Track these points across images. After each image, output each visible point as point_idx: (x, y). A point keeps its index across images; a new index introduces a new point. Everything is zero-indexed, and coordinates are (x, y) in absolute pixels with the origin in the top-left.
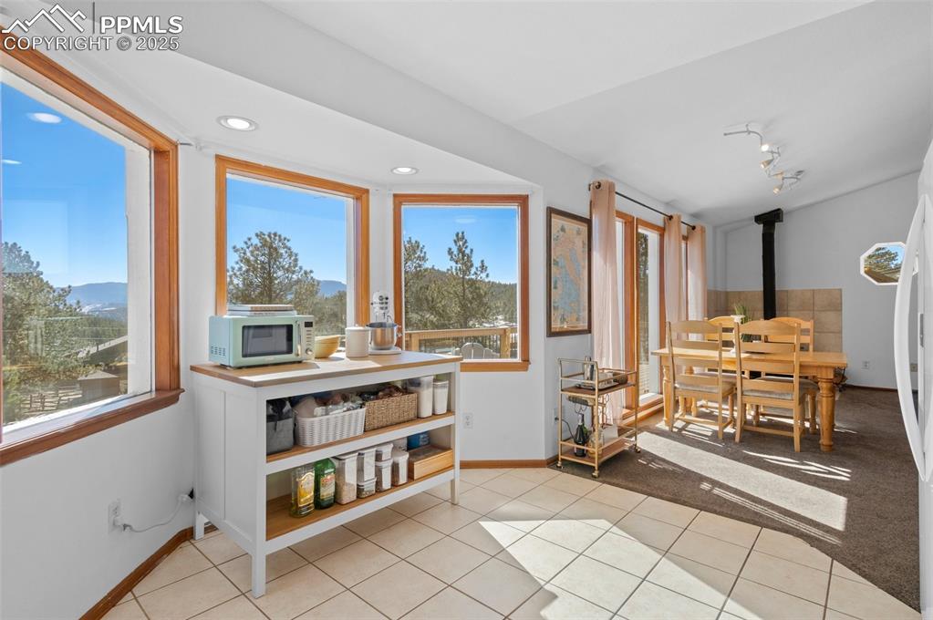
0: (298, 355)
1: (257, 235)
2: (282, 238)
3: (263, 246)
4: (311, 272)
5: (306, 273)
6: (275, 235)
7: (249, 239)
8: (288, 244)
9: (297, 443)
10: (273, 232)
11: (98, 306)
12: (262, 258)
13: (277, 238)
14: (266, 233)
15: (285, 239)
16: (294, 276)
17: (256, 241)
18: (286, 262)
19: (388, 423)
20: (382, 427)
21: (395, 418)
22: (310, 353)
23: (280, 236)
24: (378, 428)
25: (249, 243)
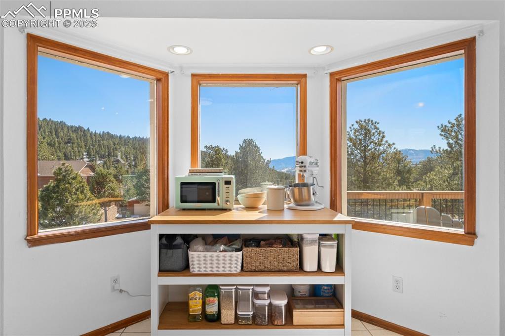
0: (219, 204)
1: (357, 122)
2: (374, 122)
3: (361, 128)
4: (394, 144)
5: (389, 145)
6: (369, 120)
7: (353, 125)
8: (378, 126)
9: (185, 268)
10: (367, 119)
11: (290, 168)
12: (360, 137)
13: (370, 122)
14: (363, 120)
15: (376, 123)
16: (380, 148)
17: (356, 126)
18: (375, 138)
19: (266, 269)
20: (260, 271)
21: (274, 266)
22: (228, 203)
23: (372, 121)
24: (255, 271)
25: (352, 128)
